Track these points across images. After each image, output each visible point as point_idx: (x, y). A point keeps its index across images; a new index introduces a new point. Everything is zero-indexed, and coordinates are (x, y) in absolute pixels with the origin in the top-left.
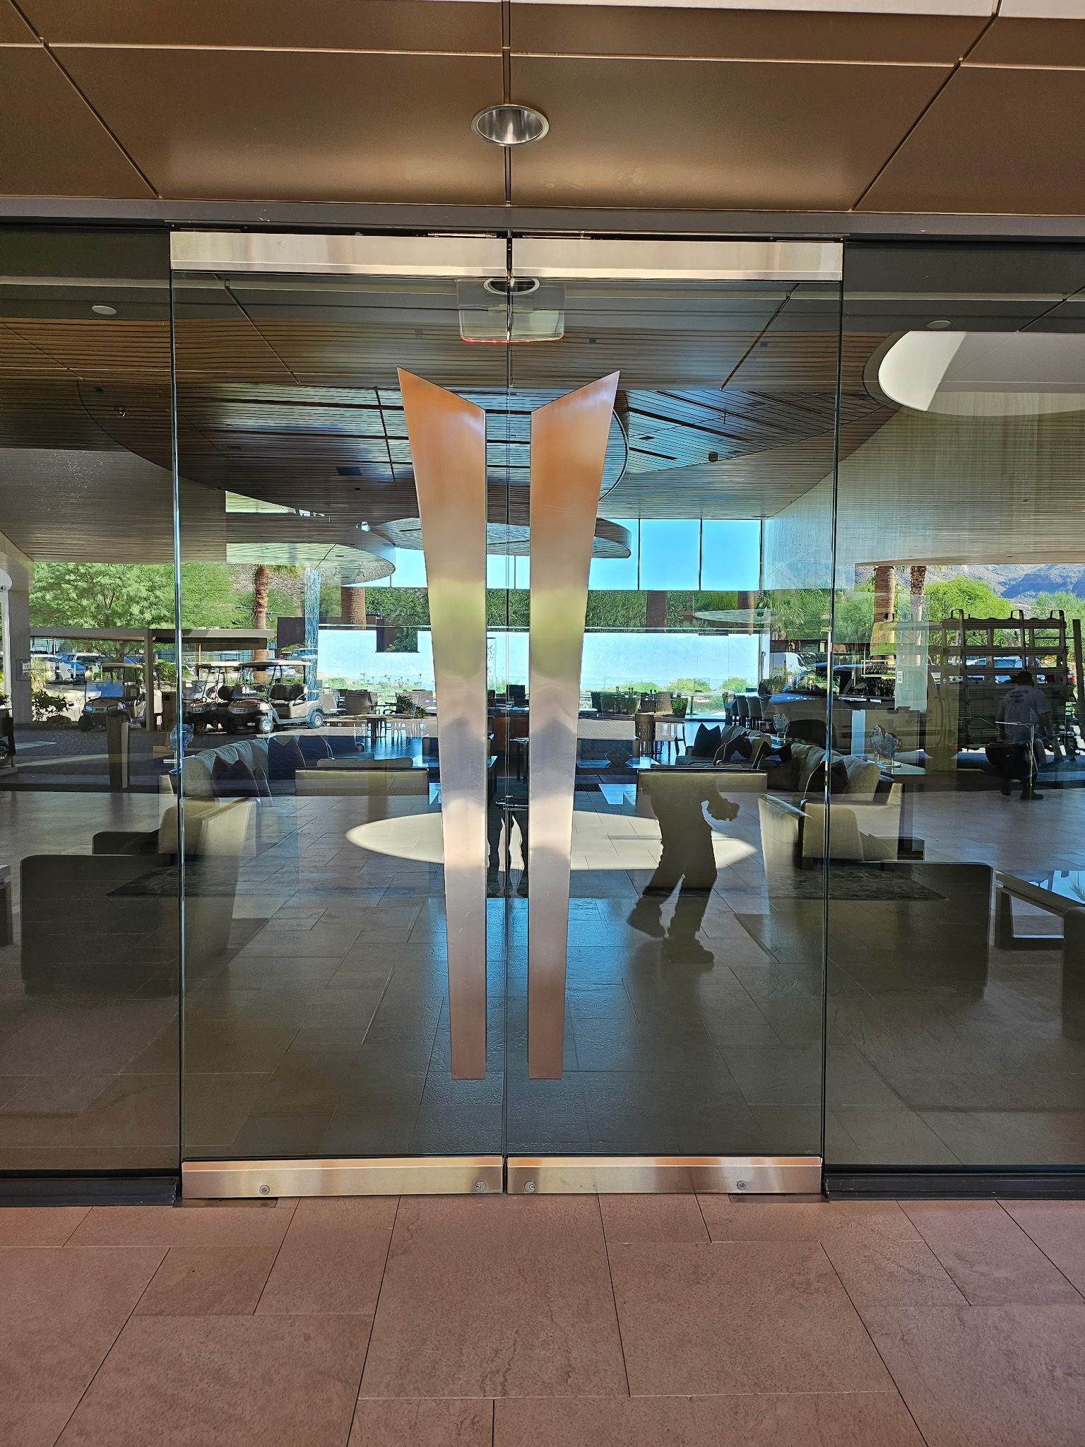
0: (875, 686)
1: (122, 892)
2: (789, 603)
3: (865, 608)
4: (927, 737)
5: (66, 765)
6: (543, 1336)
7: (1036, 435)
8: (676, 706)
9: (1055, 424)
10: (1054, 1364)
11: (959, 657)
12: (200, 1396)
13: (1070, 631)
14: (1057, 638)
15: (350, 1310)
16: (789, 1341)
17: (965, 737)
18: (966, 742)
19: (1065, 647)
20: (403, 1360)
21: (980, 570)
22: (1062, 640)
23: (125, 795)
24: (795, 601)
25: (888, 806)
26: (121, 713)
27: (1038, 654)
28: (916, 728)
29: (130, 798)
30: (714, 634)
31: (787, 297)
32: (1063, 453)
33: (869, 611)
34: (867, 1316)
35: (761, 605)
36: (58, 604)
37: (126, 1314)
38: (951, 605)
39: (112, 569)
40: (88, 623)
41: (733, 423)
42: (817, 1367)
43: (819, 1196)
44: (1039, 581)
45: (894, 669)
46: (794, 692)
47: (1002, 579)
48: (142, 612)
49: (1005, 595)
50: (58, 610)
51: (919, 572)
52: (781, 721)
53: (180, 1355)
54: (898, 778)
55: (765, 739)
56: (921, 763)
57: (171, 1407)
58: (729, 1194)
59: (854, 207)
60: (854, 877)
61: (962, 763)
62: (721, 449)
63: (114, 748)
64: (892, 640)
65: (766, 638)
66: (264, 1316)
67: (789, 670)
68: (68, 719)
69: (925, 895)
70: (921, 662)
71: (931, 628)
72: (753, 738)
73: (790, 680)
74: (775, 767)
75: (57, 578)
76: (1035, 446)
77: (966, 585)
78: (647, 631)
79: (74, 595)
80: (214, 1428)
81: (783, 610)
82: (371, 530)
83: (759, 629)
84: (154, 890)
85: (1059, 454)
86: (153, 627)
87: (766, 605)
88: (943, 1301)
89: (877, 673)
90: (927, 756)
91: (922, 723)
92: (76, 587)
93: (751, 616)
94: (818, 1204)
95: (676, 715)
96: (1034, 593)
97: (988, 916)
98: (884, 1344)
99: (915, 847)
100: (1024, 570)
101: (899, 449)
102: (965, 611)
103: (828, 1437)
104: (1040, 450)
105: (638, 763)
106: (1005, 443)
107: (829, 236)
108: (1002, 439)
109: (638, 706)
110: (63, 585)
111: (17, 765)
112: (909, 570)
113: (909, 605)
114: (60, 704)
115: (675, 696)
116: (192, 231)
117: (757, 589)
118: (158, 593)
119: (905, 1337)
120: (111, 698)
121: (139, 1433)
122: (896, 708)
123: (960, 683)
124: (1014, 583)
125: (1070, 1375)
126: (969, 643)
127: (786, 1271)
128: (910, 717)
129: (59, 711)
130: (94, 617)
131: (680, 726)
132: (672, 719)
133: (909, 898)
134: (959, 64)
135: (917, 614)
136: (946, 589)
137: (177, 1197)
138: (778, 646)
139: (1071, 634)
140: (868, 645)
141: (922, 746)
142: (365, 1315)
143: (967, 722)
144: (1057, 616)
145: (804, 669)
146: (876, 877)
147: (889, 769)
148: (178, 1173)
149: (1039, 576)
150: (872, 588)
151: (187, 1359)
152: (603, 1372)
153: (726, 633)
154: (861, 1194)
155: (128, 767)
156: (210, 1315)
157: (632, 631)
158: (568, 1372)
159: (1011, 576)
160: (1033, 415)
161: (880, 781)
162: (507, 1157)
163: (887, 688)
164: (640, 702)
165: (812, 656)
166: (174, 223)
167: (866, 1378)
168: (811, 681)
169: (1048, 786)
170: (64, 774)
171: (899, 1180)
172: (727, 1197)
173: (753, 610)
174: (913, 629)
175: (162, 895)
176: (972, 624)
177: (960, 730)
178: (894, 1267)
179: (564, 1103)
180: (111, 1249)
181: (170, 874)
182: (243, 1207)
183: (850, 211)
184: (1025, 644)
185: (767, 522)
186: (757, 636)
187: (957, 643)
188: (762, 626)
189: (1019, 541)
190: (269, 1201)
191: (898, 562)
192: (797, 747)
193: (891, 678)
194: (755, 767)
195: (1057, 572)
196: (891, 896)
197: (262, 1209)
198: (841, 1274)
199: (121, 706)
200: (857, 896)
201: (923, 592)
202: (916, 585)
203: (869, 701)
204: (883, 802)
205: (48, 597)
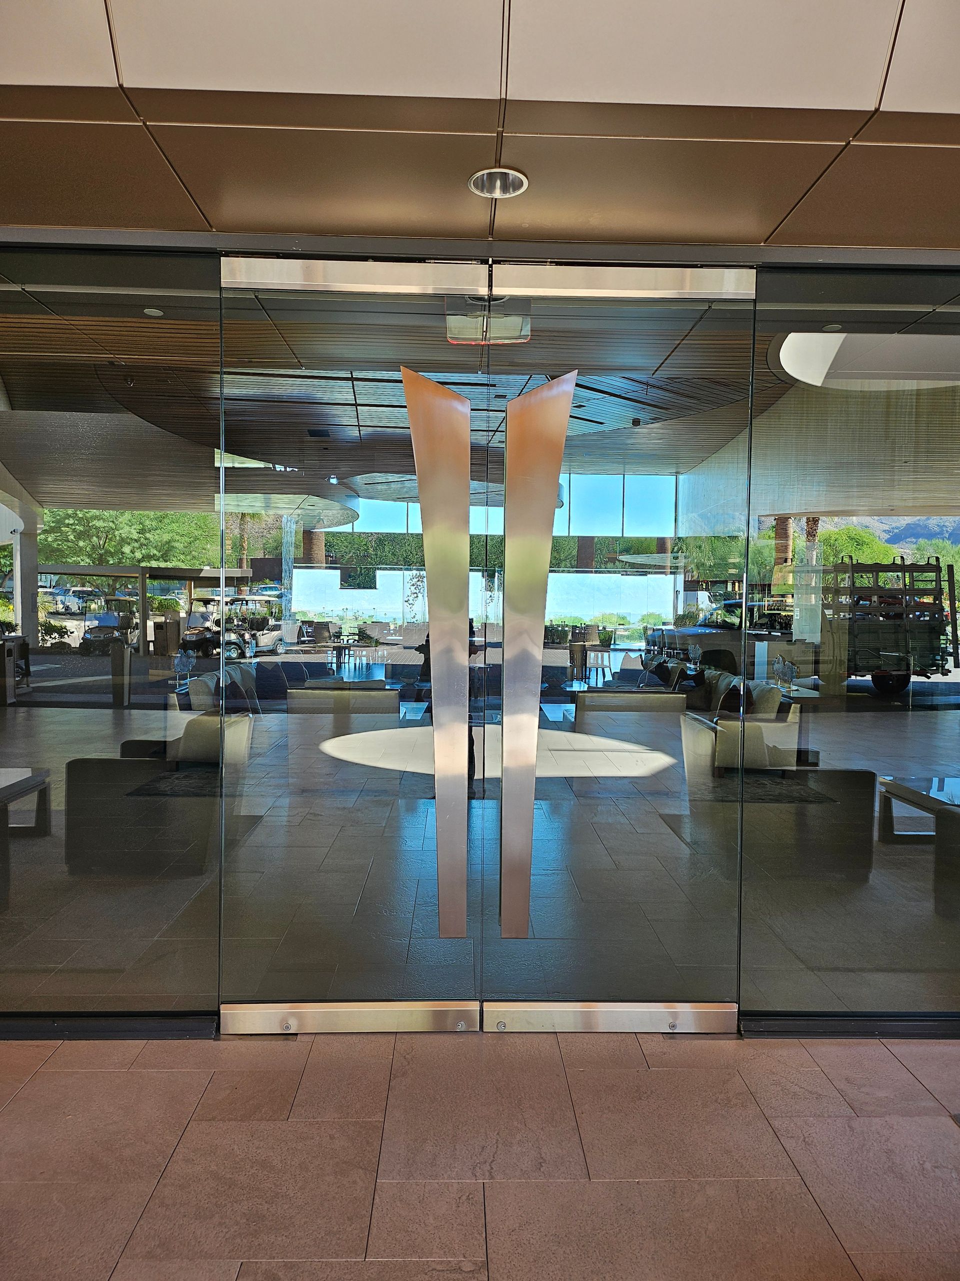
0: (775, 621)
1: (138, 792)
2: (700, 547)
3: (766, 552)
4: (821, 666)
5: (70, 686)
6: (518, 1137)
7: (914, 407)
8: (602, 637)
9: (932, 397)
10: (925, 1159)
11: (848, 596)
12: (252, 1180)
13: (944, 575)
14: (934, 581)
15: (364, 1117)
16: (715, 1141)
17: (853, 666)
18: (854, 669)
19: (941, 588)
20: (410, 1154)
21: (866, 520)
22: (938, 583)
23: (127, 711)
24: (706, 547)
25: (787, 724)
26: (116, 640)
27: (917, 595)
28: (811, 658)
29: (130, 714)
30: (634, 575)
31: (709, 307)
32: (938, 422)
33: (770, 555)
34: (776, 1123)
35: (676, 549)
36: (59, 545)
37: (186, 1119)
38: (841, 551)
39: (105, 513)
40: (85, 561)
41: (654, 394)
42: (737, 1160)
43: (736, 1035)
44: (919, 529)
45: (792, 606)
46: (705, 625)
47: (887, 528)
48: (132, 552)
49: (888, 541)
50: (58, 550)
51: (813, 522)
52: (696, 651)
53: (233, 1150)
54: (797, 700)
55: (682, 666)
56: (816, 687)
57: (230, 1187)
58: (662, 1033)
59: (765, 242)
60: (759, 784)
61: (852, 688)
62: (641, 416)
63: (118, 671)
64: (790, 582)
65: (681, 578)
66: (297, 1121)
67: (701, 606)
68: (69, 645)
69: (819, 799)
70: (816, 601)
71: (825, 572)
72: (672, 665)
73: (701, 616)
74: (691, 691)
75: (58, 522)
76: (914, 416)
77: (854, 533)
78: (577, 572)
79: (72, 537)
80: (266, 1202)
81: (695, 553)
82: (339, 484)
83: (674, 571)
84: (165, 791)
85: (935, 422)
86: (143, 564)
87: (680, 549)
88: (837, 1113)
89: (778, 610)
90: (821, 682)
91: (817, 653)
92: (74, 530)
93: (667, 559)
94: (734, 1041)
95: (603, 646)
96: (914, 540)
97: (872, 817)
98: (789, 1144)
99: (811, 759)
100: (904, 521)
101: (796, 418)
102: (853, 555)
103: (747, 1210)
104: (917, 419)
105: (572, 686)
106: (888, 414)
107: (746, 264)
108: (885, 410)
109: (570, 637)
110: (63, 529)
111: (31, 685)
112: (804, 519)
113: (805, 550)
114: (62, 632)
115: (601, 628)
116: (238, 257)
117: (673, 535)
118: (148, 535)
119: (807, 1140)
120: (108, 627)
121: (207, 1206)
122: (794, 640)
123: (850, 618)
124: (897, 531)
125: (936, 1167)
126: (857, 585)
127: (710, 1091)
128: (806, 647)
129: (61, 638)
130: (89, 556)
131: (606, 655)
132: (600, 648)
133: (807, 801)
134: (849, 142)
135: (812, 558)
136: (837, 537)
137: (216, 1032)
138: (691, 586)
139: (946, 578)
140: (770, 585)
141: (816, 673)
142: (376, 1121)
143: (856, 653)
144: (933, 561)
145: (714, 606)
146: (778, 784)
147: (789, 692)
148: (217, 1013)
149: (919, 525)
150: (773, 535)
151: (238, 1153)
152: (568, 1163)
153: (645, 574)
154: (769, 1033)
155: (130, 688)
156: (253, 1121)
157: (563, 572)
158: (541, 1163)
159: (894, 525)
160: (912, 390)
161: (781, 702)
162: (483, 1002)
163: (785, 623)
164: (571, 634)
165: (720, 595)
166: (224, 251)
167: (776, 1168)
168: (720, 616)
169: (926, 708)
170: (72, 693)
171: (801, 1023)
172: (661, 1036)
173: (669, 555)
174: (808, 572)
175: (171, 795)
176: (859, 568)
177: (849, 660)
178: (797, 1089)
179: (524, 963)
180: (167, 1072)
181: (177, 778)
182: (270, 1040)
183: (762, 244)
184: (905, 585)
185: (681, 477)
186: (672, 576)
187: (846, 584)
188: (677, 568)
189: (899, 496)
190: (291, 1037)
191: (795, 515)
192: (710, 673)
193: (789, 614)
194: (674, 689)
195: (935, 522)
196: (791, 800)
197: (285, 1042)
198: (754, 1093)
199: (116, 634)
200: (762, 799)
201: (817, 539)
202: (811, 534)
203: (770, 634)
204: (784, 720)
205: (50, 539)
